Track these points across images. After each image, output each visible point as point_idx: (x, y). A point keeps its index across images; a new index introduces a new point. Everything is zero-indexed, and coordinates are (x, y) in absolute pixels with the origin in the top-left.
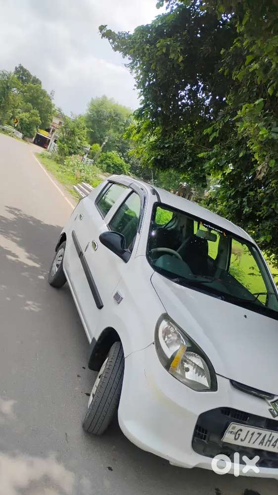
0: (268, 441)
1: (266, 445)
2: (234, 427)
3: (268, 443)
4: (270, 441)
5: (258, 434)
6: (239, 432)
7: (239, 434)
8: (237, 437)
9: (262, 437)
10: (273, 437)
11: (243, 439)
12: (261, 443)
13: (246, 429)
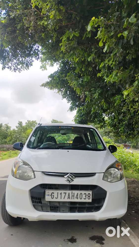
0: (72, 196)
1: (72, 199)
2: (48, 192)
3: (73, 197)
4: (74, 196)
5: (64, 193)
6: (53, 194)
7: (53, 195)
8: (53, 197)
9: (67, 195)
10: (74, 193)
11: (57, 197)
12: (69, 198)
13: (56, 192)
